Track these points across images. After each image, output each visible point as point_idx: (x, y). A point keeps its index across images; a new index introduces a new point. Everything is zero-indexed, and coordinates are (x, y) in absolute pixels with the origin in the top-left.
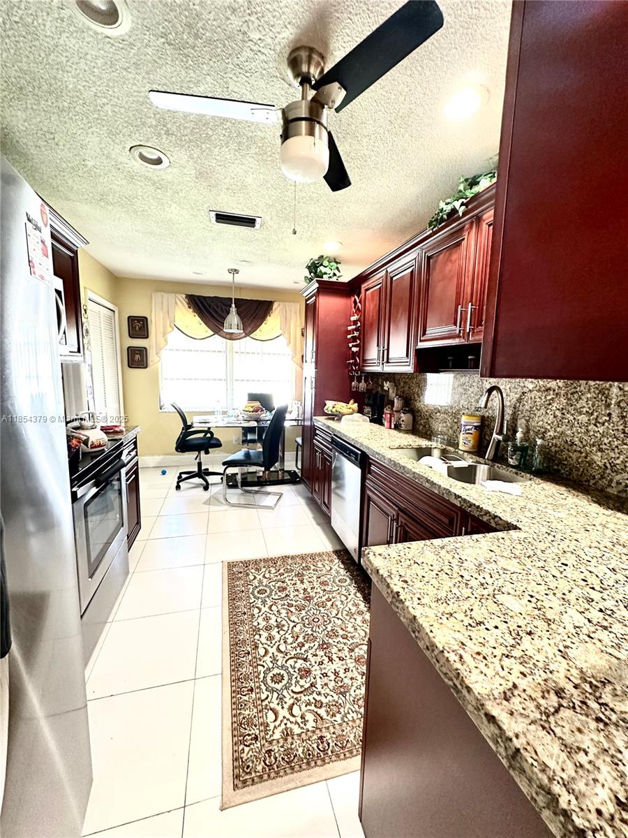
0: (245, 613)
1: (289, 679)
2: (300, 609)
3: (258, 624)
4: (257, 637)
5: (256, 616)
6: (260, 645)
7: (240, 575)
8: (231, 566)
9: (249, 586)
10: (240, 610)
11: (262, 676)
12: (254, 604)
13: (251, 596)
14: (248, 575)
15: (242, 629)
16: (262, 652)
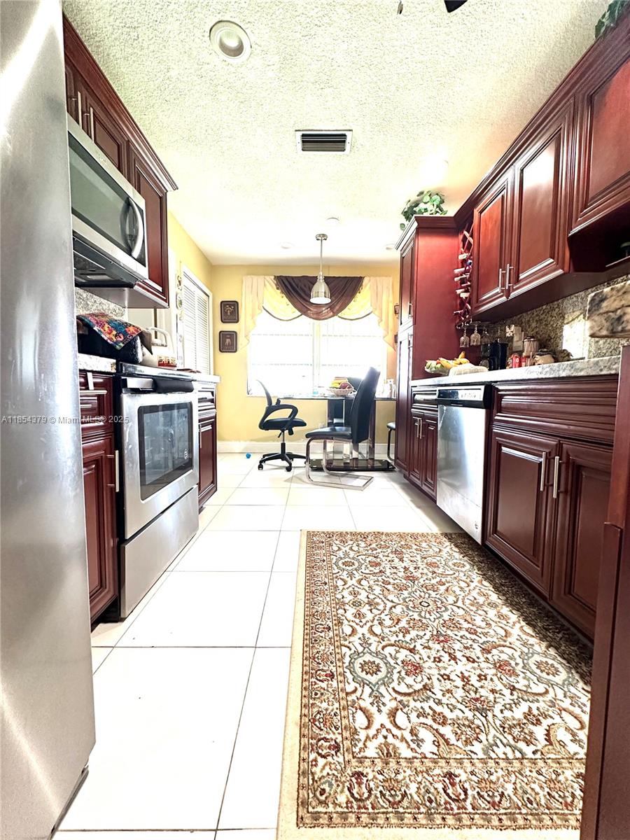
0: (326, 584)
1: (388, 672)
2: (401, 589)
3: (343, 597)
4: (340, 611)
5: (341, 588)
6: (345, 622)
7: (321, 544)
8: (311, 535)
9: (332, 557)
10: (320, 579)
11: (347, 660)
12: (337, 575)
13: (334, 566)
14: (331, 545)
15: (321, 599)
16: (348, 630)
